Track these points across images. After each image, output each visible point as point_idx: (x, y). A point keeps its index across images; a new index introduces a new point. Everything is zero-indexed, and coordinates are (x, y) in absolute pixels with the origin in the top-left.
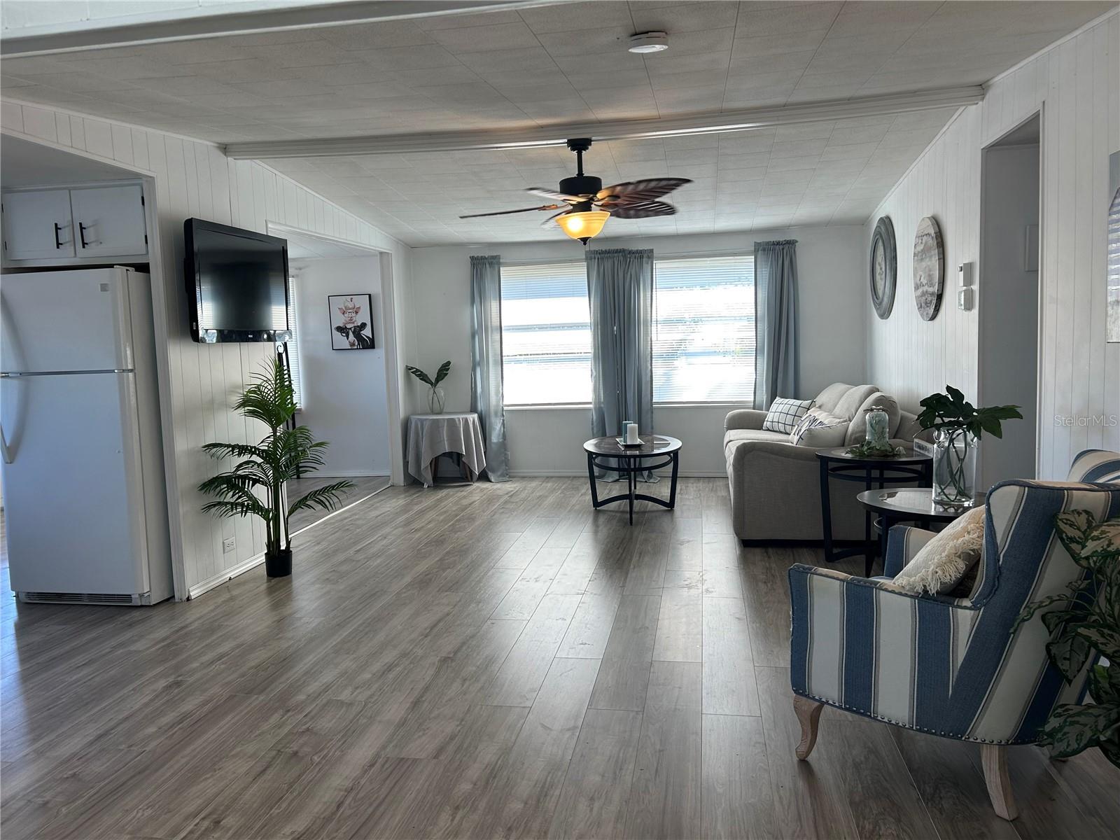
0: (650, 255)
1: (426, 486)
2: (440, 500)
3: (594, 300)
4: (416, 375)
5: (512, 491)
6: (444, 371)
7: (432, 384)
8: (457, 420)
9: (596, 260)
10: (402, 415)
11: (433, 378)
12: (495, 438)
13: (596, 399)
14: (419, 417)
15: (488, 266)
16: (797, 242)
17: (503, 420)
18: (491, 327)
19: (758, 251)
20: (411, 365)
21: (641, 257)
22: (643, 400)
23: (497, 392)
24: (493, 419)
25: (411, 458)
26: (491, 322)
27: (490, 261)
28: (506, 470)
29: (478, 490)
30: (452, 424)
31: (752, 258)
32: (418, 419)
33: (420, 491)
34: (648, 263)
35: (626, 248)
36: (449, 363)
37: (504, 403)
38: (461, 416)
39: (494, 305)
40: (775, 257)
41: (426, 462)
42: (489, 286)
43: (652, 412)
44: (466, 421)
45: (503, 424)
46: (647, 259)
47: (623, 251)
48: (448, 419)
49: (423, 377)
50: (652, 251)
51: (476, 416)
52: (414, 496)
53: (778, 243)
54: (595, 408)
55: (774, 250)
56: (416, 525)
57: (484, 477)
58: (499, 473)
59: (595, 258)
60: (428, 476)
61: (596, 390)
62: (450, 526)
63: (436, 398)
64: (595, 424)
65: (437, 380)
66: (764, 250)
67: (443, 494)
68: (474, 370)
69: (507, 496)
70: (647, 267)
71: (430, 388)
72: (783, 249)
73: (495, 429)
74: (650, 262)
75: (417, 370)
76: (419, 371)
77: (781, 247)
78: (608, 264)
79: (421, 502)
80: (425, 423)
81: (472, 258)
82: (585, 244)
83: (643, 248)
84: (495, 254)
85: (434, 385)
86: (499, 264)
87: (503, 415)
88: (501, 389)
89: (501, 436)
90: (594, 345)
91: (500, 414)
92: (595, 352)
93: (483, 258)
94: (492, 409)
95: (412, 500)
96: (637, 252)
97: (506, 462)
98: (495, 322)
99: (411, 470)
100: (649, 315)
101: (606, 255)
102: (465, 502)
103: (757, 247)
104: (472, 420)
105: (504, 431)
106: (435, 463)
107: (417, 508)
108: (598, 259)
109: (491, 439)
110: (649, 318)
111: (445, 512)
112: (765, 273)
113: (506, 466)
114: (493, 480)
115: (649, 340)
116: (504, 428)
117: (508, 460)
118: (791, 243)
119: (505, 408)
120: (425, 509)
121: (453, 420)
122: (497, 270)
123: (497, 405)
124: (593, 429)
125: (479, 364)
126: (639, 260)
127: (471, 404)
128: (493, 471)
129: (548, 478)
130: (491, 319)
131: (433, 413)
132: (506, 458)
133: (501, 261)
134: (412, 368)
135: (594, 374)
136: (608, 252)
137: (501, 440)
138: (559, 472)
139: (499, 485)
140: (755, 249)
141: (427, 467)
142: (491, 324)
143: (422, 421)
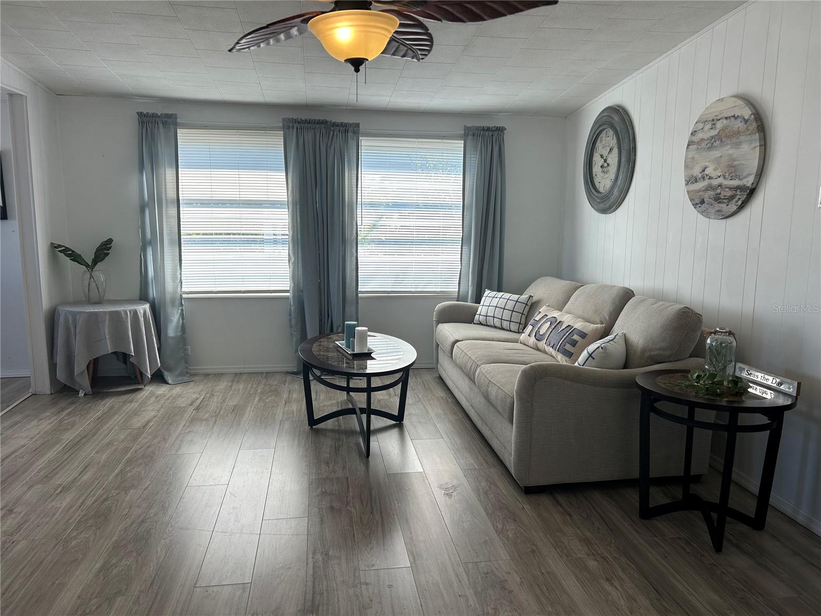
0: (355, 129)
1: (81, 394)
2: (102, 420)
3: (293, 176)
4: (64, 254)
5: (197, 399)
6: (104, 250)
7: (87, 266)
8: (122, 313)
9: (295, 130)
10: (46, 303)
11: (89, 258)
12: (172, 331)
13: (294, 287)
14: (71, 309)
15: (161, 125)
16: (505, 129)
17: (182, 310)
18: (166, 200)
19: (468, 135)
20: (57, 242)
21: (346, 131)
22: (347, 290)
23: (174, 278)
24: (170, 310)
25: (60, 360)
26: (166, 194)
27: (164, 120)
28: (186, 367)
29: (153, 399)
30: (116, 317)
31: (461, 143)
32: (69, 312)
33: (73, 403)
34: (353, 139)
35: (328, 119)
36: (110, 241)
37: (183, 290)
38: (129, 308)
39: (169, 174)
40: (484, 144)
41: (80, 365)
42: (163, 151)
43: (357, 303)
44: (135, 314)
45: (182, 315)
46: (352, 134)
47: (324, 122)
48: (111, 313)
49: (75, 257)
50: (358, 125)
51: (147, 306)
52: (65, 413)
53: (488, 129)
54: (294, 296)
55: (484, 136)
56: (63, 478)
57: (159, 378)
58: (177, 372)
59: (293, 128)
60: (85, 382)
61: (294, 277)
62: (117, 476)
63: (93, 285)
64: (293, 315)
65: (96, 261)
66: (474, 135)
67: (106, 409)
68: (144, 249)
69: (191, 409)
70: (352, 143)
71: (85, 271)
72: (492, 136)
73: (171, 321)
74: (355, 138)
75: (67, 249)
76: (70, 250)
77: (491, 133)
78: (309, 136)
79: (73, 425)
80: (78, 317)
81: (140, 114)
82: (357, 70)
83: (349, 121)
84: (169, 112)
85: (91, 267)
86: (176, 125)
87: (182, 305)
88: (178, 273)
89: (180, 330)
90: (293, 226)
91: (177, 302)
92: (293, 236)
93: (154, 116)
94: (168, 296)
95: (61, 421)
96: (342, 125)
97: (186, 359)
98: (171, 193)
99: (61, 376)
100: (355, 197)
101: (306, 125)
102: (137, 422)
103: (467, 132)
104: (142, 311)
105: (183, 323)
106: (95, 365)
107: (69, 437)
108: (297, 129)
109: (166, 333)
110: (355, 200)
111: (110, 443)
112: (474, 161)
113: (186, 363)
114: (170, 382)
115: (355, 224)
116: (183, 319)
117: (188, 355)
118: (500, 130)
119: (184, 296)
120: (79, 438)
121: (118, 313)
122: (173, 131)
123: (175, 292)
124: (290, 320)
125: (150, 243)
126: (344, 134)
127: (141, 290)
128: (169, 370)
129: (237, 376)
130: (166, 191)
131: (90, 302)
132: (185, 354)
133: (178, 121)
134: (59, 246)
135: (293, 259)
136: (309, 122)
137: (179, 334)
138: (249, 368)
139: (178, 390)
140: (465, 133)
141: (83, 372)
142: (166, 197)
143: (74, 315)
